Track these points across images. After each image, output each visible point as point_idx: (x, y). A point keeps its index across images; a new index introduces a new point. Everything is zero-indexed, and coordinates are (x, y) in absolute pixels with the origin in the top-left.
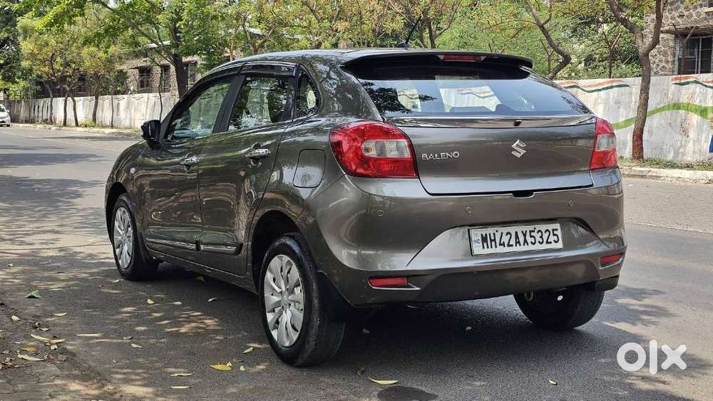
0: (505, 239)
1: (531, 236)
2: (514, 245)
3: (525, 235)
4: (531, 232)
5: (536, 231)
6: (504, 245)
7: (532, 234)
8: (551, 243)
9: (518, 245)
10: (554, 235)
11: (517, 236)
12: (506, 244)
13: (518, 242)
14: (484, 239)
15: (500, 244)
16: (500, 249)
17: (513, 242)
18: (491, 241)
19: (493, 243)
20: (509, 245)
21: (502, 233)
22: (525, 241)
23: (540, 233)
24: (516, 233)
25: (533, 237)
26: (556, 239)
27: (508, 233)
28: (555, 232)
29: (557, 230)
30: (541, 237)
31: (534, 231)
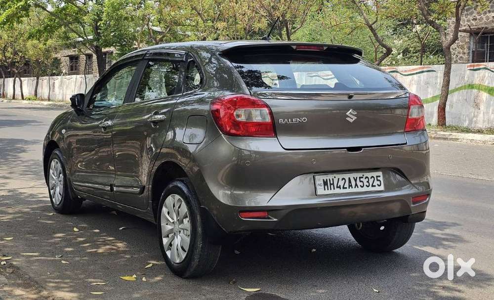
0: (341, 183)
1: (360, 181)
2: (348, 187)
3: (356, 180)
4: (360, 178)
5: (364, 177)
6: (340, 187)
7: (361, 179)
8: (375, 186)
9: (350, 187)
10: (378, 180)
11: (350, 181)
12: (342, 187)
13: (350, 186)
14: (325, 183)
15: (337, 187)
16: (337, 191)
17: (347, 185)
18: (331, 184)
19: (332, 182)
20: (344, 188)
21: (339, 179)
22: (356, 185)
23: (367, 180)
24: (349, 178)
25: (362, 182)
26: (379, 183)
27: (343, 179)
28: (378, 178)
29: (380, 176)
30: (368, 182)
31: (362, 177)
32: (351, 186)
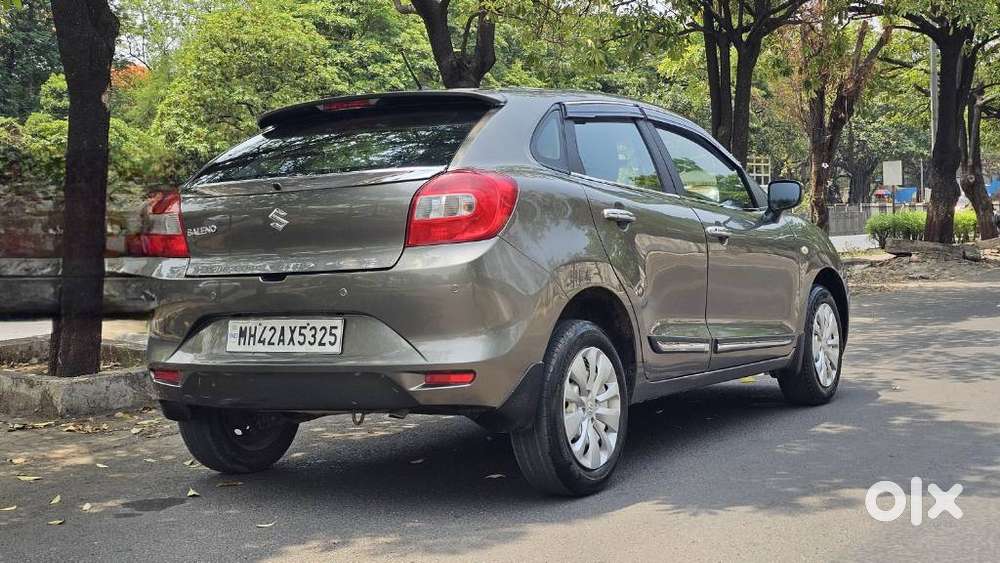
0: (268, 335)
1: (300, 334)
2: (277, 343)
3: (293, 332)
4: (301, 328)
5: (309, 328)
6: (264, 342)
7: (303, 331)
8: (324, 344)
9: (281, 343)
10: (331, 334)
11: (282, 333)
12: (267, 341)
13: (281, 341)
14: (242, 333)
15: (260, 341)
16: (260, 348)
17: (275, 340)
18: (251, 336)
19: (253, 333)
20: (269, 343)
21: (265, 328)
22: (292, 340)
23: (313, 332)
24: (283, 328)
25: (304, 335)
26: (332, 339)
27: (272, 328)
28: (334, 331)
29: (336, 328)
30: (314, 336)
31: (305, 328)
32: (283, 341)
